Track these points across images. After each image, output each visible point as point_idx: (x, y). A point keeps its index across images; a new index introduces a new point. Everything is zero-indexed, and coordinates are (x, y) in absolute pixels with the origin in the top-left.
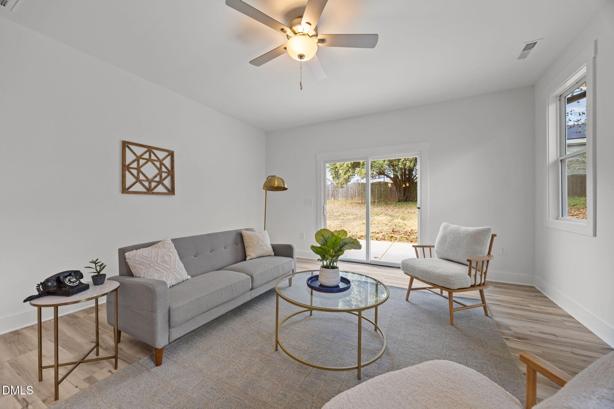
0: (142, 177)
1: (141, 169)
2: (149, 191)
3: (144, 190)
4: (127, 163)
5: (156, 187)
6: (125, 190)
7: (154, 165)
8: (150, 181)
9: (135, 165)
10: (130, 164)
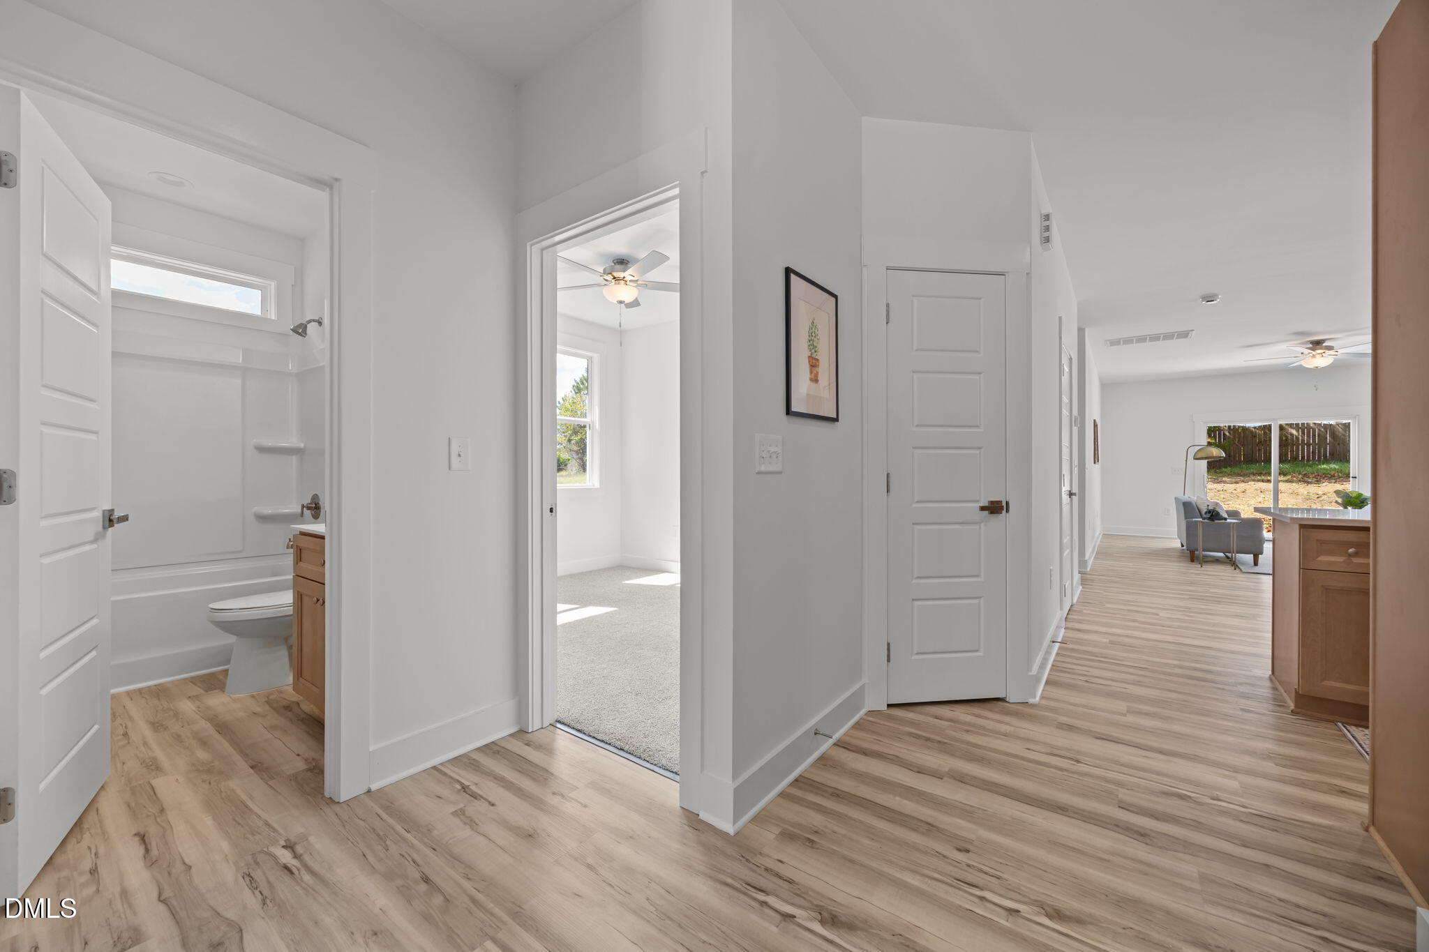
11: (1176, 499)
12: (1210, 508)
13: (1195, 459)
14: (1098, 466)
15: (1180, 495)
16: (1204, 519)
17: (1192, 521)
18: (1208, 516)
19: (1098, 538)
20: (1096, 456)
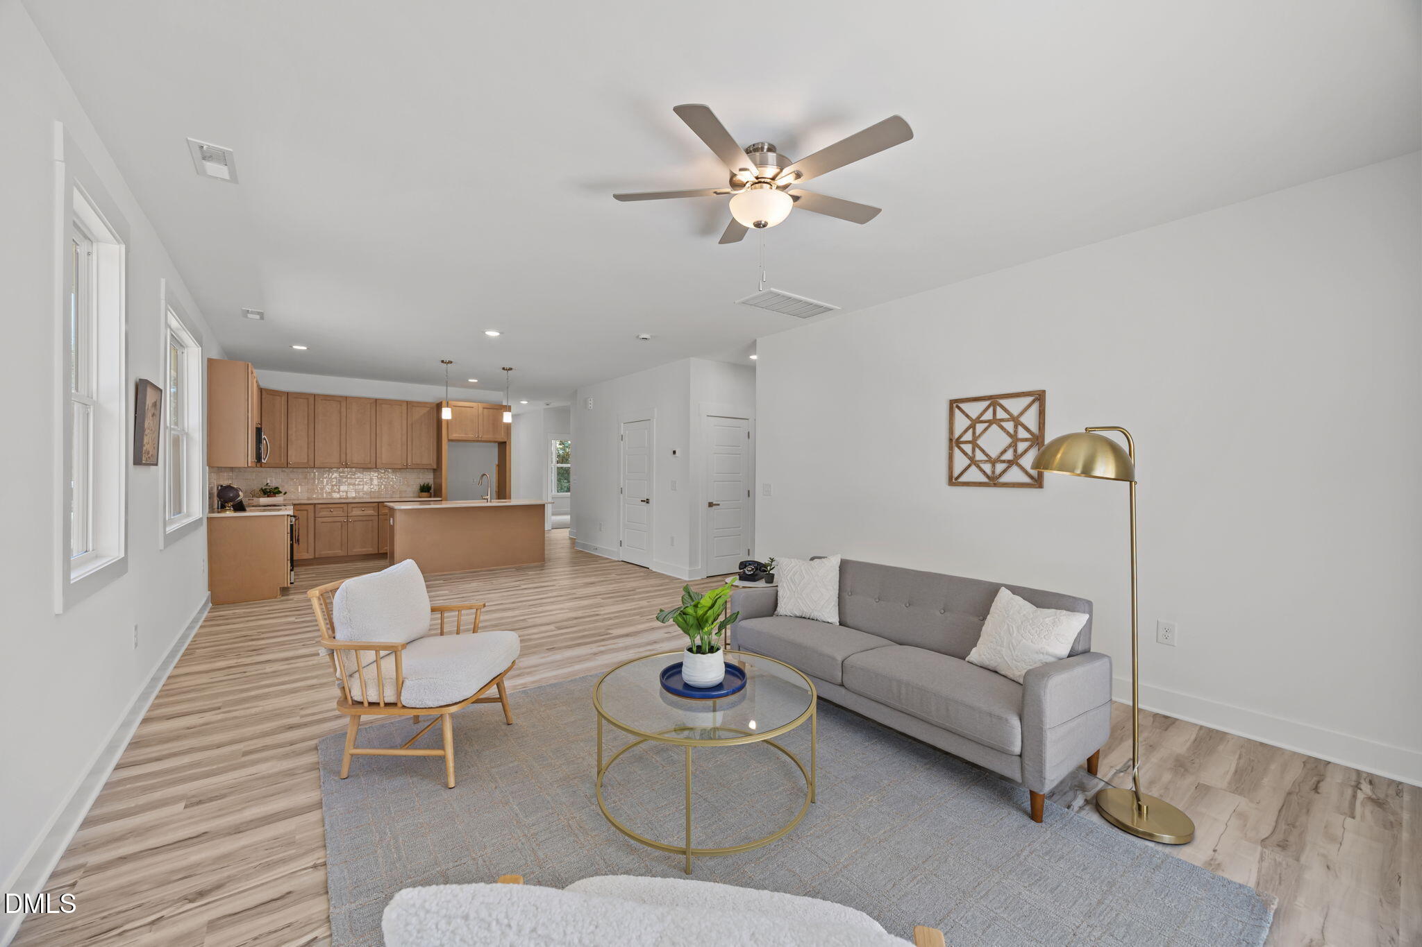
0: (979, 456)
1: (978, 442)
2: (993, 481)
3: (984, 479)
4: (957, 434)
5: (1004, 471)
6: (953, 481)
7: (1002, 428)
8: (993, 462)
9: (968, 436)
10: (960, 437)
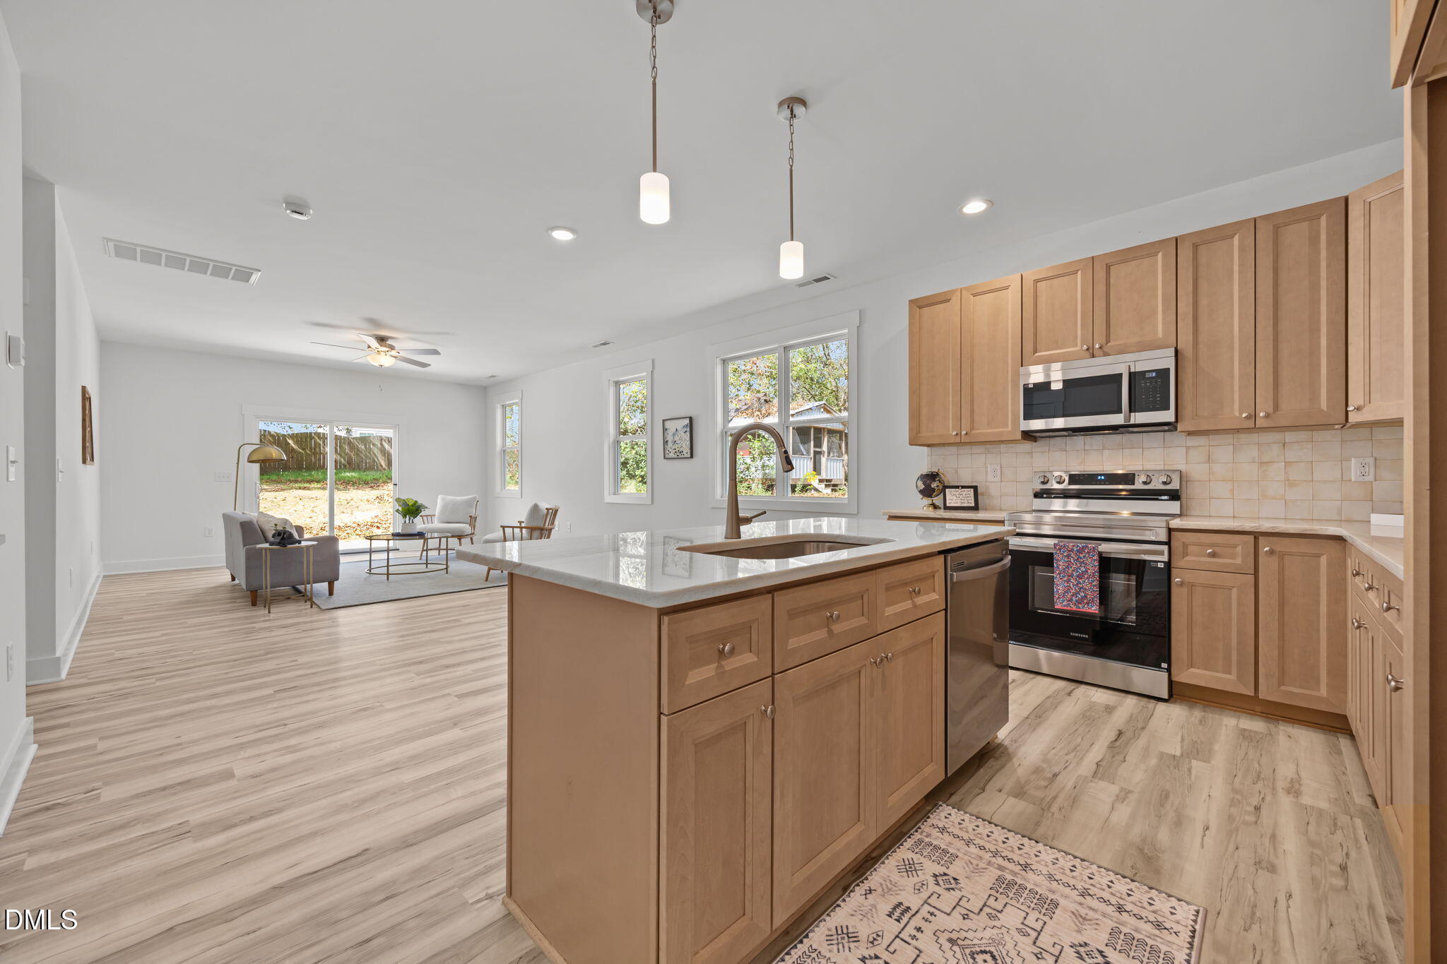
11: (227, 518)
12: (280, 528)
13: (250, 462)
14: (92, 470)
15: (229, 510)
16: (272, 544)
17: (255, 548)
18: (278, 539)
19: (94, 584)
20: (88, 450)
